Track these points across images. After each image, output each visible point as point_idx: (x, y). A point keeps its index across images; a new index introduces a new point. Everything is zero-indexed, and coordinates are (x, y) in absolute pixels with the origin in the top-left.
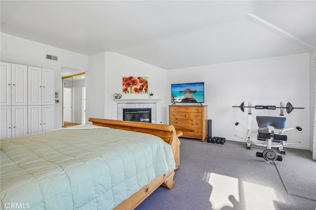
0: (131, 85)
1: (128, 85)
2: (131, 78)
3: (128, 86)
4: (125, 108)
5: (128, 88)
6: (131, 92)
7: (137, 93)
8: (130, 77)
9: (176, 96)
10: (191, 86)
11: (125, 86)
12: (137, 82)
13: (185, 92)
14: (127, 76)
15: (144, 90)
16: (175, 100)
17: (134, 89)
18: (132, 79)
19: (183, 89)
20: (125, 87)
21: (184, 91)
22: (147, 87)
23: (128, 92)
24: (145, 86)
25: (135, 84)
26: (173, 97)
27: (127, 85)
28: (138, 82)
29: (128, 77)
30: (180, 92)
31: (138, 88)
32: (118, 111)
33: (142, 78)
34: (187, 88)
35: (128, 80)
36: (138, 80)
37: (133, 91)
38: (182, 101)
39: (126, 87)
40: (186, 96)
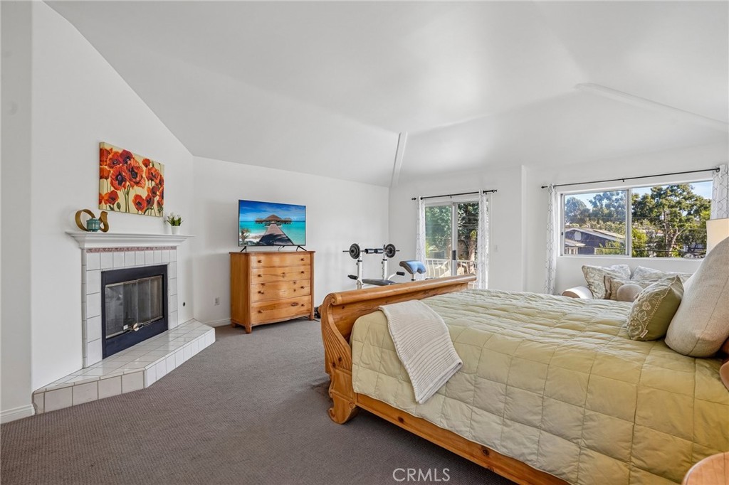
0: (128, 183)
1: (119, 180)
2: (127, 156)
3: (120, 183)
4: (109, 266)
5: (118, 192)
6: (127, 211)
7: (140, 212)
8: (124, 151)
9: (247, 231)
10: (279, 210)
11: (112, 184)
12: (142, 177)
13: (267, 222)
14: (118, 146)
15: (155, 206)
16: (245, 238)
17: (133, 198)
18: (129, 162)
19: (264, 216)
20: (109, 185)
21: (264, 221)
22: (162, 196)
23: (119, 207)
24: (158, 193)
25: (138, 179)
26: (243, 233)
27: (117, 179)
28: (144, 176)
29: (120, 151)
30: (256, 221)
31: (144, 198)
32: (83, 284)
33: (153, 166)
34: (271, 214)
35: (118, 162)
36: (144, 168)
37: (132, 207)
38: (260, 241)
39: (112, 189)
40: (269, 230)
